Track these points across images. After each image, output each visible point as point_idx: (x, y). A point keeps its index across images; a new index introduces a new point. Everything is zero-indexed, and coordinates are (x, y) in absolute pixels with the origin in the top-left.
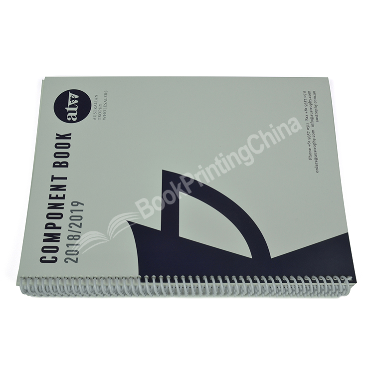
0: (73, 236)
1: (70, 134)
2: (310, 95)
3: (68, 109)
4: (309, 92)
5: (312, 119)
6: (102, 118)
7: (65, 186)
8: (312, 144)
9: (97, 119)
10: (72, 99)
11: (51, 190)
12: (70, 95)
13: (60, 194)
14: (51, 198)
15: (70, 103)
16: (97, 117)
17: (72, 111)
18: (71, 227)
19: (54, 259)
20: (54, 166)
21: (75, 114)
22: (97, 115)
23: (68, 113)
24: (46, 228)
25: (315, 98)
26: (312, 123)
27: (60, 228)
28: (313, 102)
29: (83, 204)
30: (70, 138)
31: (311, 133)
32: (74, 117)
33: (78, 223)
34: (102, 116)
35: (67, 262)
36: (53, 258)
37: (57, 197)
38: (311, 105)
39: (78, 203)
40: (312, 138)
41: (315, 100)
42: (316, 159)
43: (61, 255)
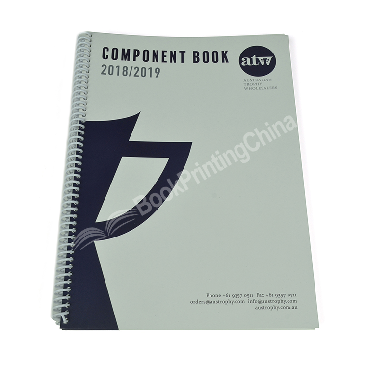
0: (126, 71)
1: (227, 61)
2: (291, 301)
3: (254, 58)
4: (295, 301)
5: (259, 302)
6: (247, 86)
7: (175, 62)
8: (226, 299)
9: (245, 82)
10: (265, 60)
11: (171, 52)
12: (270, 58)
13: (168, 59)
14: (163, 52)
15: (260, 58)
16: (247, 82)
17: (253, 61)
18: (135, 69)
19: (106, 57)
20: (194, 52)
21: (249, 64)
22: (249, 82)
23: (250, 58)
24: (135, 50)
25: (288, 307)
26: (254, 301)
27: (135, 60)
28: (281, 305)
29: (157, 77)
30: (223, 62)
31: (240, 299)
32: (246, 63)
33: (139, 73)
34: (248, 86)
35: (102, 66)
36: (107, 56)
37: (163, 56)
38: (278, 302)
39: (158, 73)
40: (235, 299)
41: (284, 308)
42: (207, 302)
43: (110, 61)
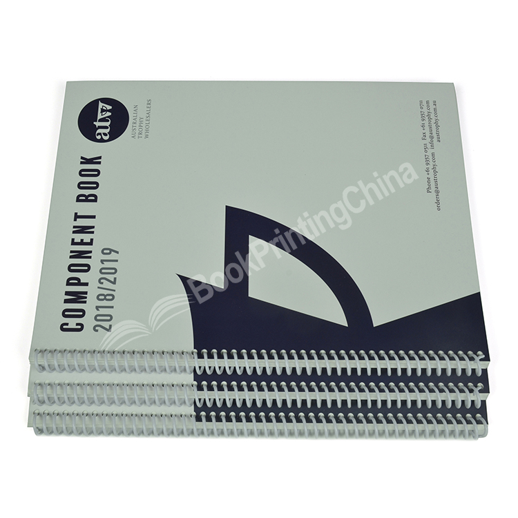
0: (105, 296)
1: (100, 158)
2: (428, 106)
3: (97, 124)
4: (427, 102)
5: (432, 137)
6: (143, 135)
7: (93, 227)
8: (431, 172)
9: (136, 137)
10: (103, 111)
11: (74, 232)
12: (101, 105)
13: (87, 237)
14: (73, 243)
15: (100, 116)
16: (137, 135)
17: (103, 126)
18: (102, 283)
19: (80, 327)
20: (78, 200)
21: (107, 131)
22: (137, 132)
23: (98, 129)
24: (68, 284)
25: (435, 109)
26: (431, 143)
27: (86, 284)
28: (432, 116)
29: (117, 252)
30: (99, 163)
31: (431, 157)
32: (105, 134)
33: (111, 277)
34: (143, 133)
35: (97, 331)
36: (77, 324)
37: (82, 243)
38: (430, 119)
39: (111, 250)
40: (431, 163)
41: (436, 113)
42: (437, 192)
43: (88, 321)
